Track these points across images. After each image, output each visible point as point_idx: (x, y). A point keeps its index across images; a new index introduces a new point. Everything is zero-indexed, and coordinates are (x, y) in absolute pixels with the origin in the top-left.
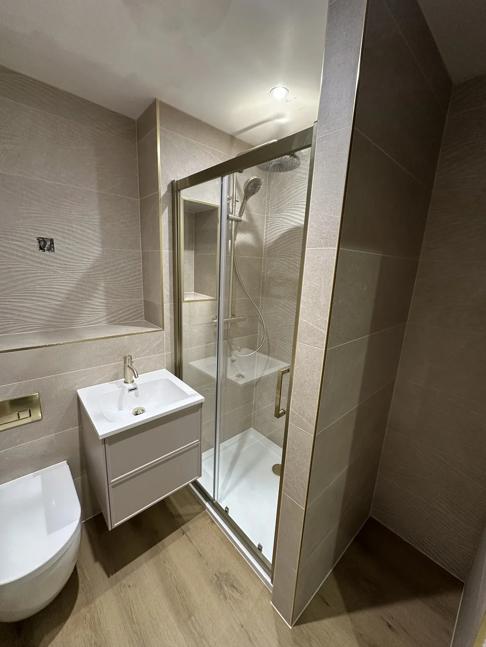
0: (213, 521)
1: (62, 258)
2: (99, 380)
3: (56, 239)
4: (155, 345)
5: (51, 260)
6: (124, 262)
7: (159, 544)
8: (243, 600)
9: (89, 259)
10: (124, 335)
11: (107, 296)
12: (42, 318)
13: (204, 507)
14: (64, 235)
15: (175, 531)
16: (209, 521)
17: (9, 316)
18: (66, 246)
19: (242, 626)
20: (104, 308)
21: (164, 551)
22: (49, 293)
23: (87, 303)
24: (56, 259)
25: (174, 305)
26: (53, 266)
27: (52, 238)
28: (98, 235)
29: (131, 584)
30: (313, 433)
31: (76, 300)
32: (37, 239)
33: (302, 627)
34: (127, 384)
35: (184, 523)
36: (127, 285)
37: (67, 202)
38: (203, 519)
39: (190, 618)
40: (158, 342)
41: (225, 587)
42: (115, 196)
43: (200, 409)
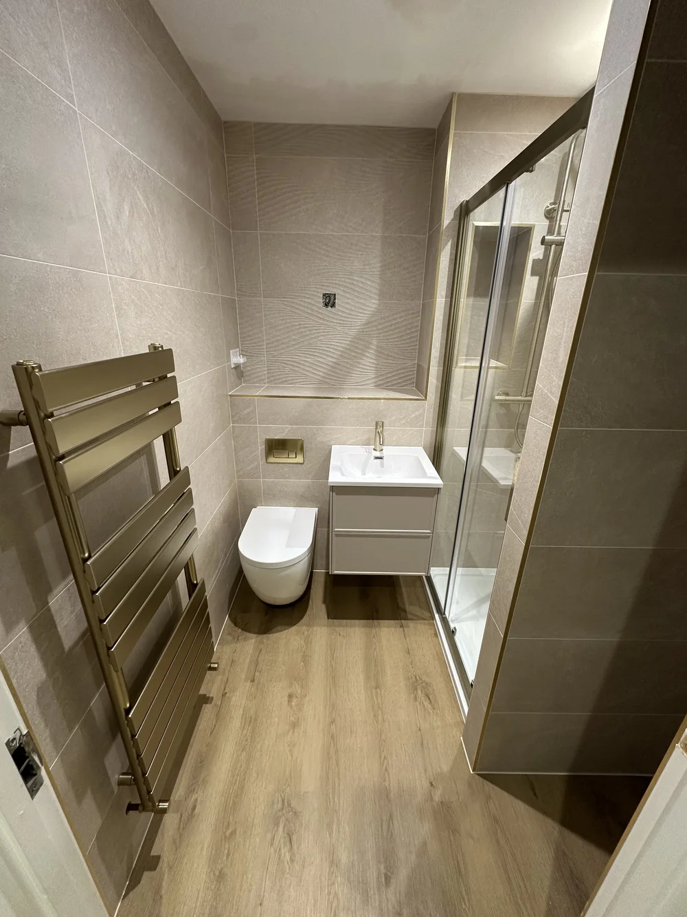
0: (436, 635)
1: (341, 314)
2: (352, 441)
3: (338, 294)
4: (414, 415)
5: (332, 316)
6: (400, 317)
7: (376, 622)
8: (432, 713)
9: (365, 314)
10: (381, 399)
11: (378, 355)
12: (320, 374)
13: (433, 618)
14: (345, 289)
15: (394, 620)
16: (433, 632)
17: (296, 369)
18: (346, 301)
19: (420, 730)
20: (373, 369)
21: (377, 629)
22: (327, 349)
23: (358, 362)
24: (337, 315)
25: (443, 369)
26: (332, 322)
27: (334, 293)
28: (376, 286)
29: (341, 634)
30: (525, 541)
31: (349, 359)
32: (324, 295)
33: (486, 782)
34: (375, 452)
35: (406, 619)
36: (400, 344)
37: (351, 253)
38: (427, 627)
39: (376, 688)
40: (417, 413)
41: (419, 692)
42: (400, 237)
43: (436, 496)
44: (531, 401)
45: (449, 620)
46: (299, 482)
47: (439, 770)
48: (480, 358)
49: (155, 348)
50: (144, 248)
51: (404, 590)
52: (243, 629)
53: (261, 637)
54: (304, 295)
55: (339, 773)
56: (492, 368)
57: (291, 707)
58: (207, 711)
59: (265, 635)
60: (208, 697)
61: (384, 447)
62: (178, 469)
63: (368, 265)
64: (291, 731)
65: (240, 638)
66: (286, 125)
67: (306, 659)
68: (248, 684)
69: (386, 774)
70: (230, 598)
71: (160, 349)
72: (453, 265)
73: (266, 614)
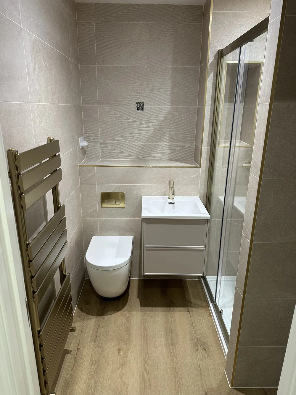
0: (211, 315)
1: (147, 115)
2: (154, 193)
3: (145, 102)
4: (193, 177)
5: (141, 116)
6: (184, 116)
7: (172, 308)
8: (207, 358)
9: (162, 114)
10: (172, 167)
11: (170, 140)
12: (134, 152)
13: (209, 306)
14: (150, 100)
15: (184, 307)
16: (208, 314)
17: (119, 149)
18: (150, 106)
19: (199, 367)
20: (167, 149)
21: (173, 313)
22: (139, 137)
23: (158, 144)
24: (144, 115)
25: (210, 149)
26: (142, 120)
27: (143, 102)
28: (169, 97)
29: (150, 316)
30: (250, 240)
31: (152, 143)
32: (136, 103)
33: (238, 392)
34: (169, 200)
35: (191, 307)
36: (185, 133)
37: (153, 78)
38: (205, 311)
39: (172, 345)
40: (195, 176)
41: (199, 347)
42: (183, 67)
43: (206, 224)
44: (250, 167)
45: (219, 306)
46: (123, 220)
47: (211, 387)
48: (230, 140)
49: (51, 140)
50: (43, 86)
51: (190, 290)
52: (87, 314)
53: (99, 318)
54: (124, 103)
55: (151, 389)
56: (238, 147)
57: (120, 355)
58: (68, 358)
59: (101, 317)
60: (69, 351)
61: (175, 197)
62: (59, 206)
63: (164, 84)
64: (121, 368)
65: (85, 318)
66: (113, 5)
67: (128, 330)
68: (93, 343)
69: (179, 389)
70: (77, 295)
71: (53, 140)
72: (215, 86)
73: (101, 304)
